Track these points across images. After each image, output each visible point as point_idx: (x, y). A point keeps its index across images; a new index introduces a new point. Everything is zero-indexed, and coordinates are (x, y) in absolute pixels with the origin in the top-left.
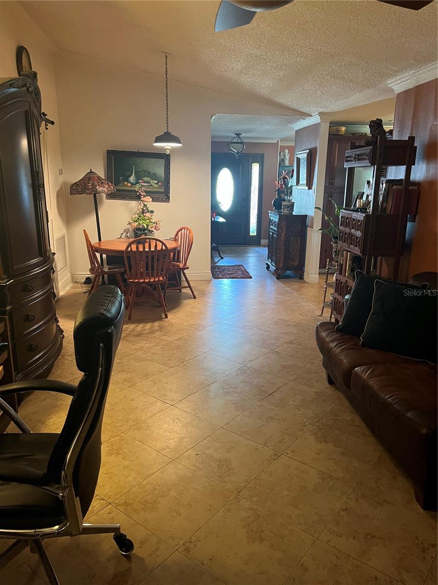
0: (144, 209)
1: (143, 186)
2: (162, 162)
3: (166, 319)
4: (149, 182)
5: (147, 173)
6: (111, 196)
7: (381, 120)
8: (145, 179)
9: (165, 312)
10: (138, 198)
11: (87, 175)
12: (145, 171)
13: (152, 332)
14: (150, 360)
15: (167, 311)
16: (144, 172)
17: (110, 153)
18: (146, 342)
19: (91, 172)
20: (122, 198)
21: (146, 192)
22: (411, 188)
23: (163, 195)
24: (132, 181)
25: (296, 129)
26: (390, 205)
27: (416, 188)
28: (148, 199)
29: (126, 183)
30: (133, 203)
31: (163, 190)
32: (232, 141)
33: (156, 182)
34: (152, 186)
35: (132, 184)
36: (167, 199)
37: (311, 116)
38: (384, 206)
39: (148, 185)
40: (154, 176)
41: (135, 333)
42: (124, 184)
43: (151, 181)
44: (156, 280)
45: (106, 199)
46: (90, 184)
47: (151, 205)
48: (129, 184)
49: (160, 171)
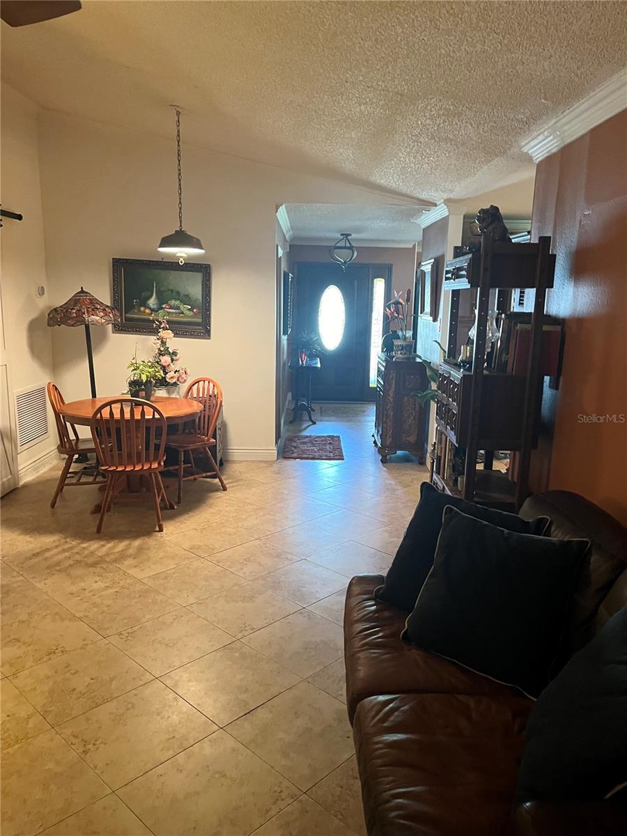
0: (162, 349)
1: (169, 313)
2: (199, 277)
3: (159, 534)
4: (178, 308)
5: (174, 294)
6: (120, 328)
7: (497, 209)
8: (173, 302)
9: (159, 521)
10: (154, 332)
11: (75, 296)
12: (172, 291)
13: (122, 556)
15: (163, 520)
16: (170, 292)
17: (116, 262)
19: (82, 291)
20: (137, 331)
21: (169, 322)
22: (545, 328)
23: (200, 327)
24: (152, 306)
25: (423, 227)
26: (511, 358)
27: (559, 328)
28: (167, 334)
29: (142, 309)
30: (152, 339)
31: (200, 320)
32: (337, 245)
33: (190, 307)
34: (183, 313)
35: (152, 310)
36: (206, 333)
37: (435, 205)
38: (503, 360)
39: (177, 311)
40: (186, 299)
41: (90, 560)
42: (139, 311)
43: (182, 307)
44: (145, 468)
45: (113, 333)
46: (74, 311)
47: (174, 342)
48: (147, 311)
49: (196, 291)
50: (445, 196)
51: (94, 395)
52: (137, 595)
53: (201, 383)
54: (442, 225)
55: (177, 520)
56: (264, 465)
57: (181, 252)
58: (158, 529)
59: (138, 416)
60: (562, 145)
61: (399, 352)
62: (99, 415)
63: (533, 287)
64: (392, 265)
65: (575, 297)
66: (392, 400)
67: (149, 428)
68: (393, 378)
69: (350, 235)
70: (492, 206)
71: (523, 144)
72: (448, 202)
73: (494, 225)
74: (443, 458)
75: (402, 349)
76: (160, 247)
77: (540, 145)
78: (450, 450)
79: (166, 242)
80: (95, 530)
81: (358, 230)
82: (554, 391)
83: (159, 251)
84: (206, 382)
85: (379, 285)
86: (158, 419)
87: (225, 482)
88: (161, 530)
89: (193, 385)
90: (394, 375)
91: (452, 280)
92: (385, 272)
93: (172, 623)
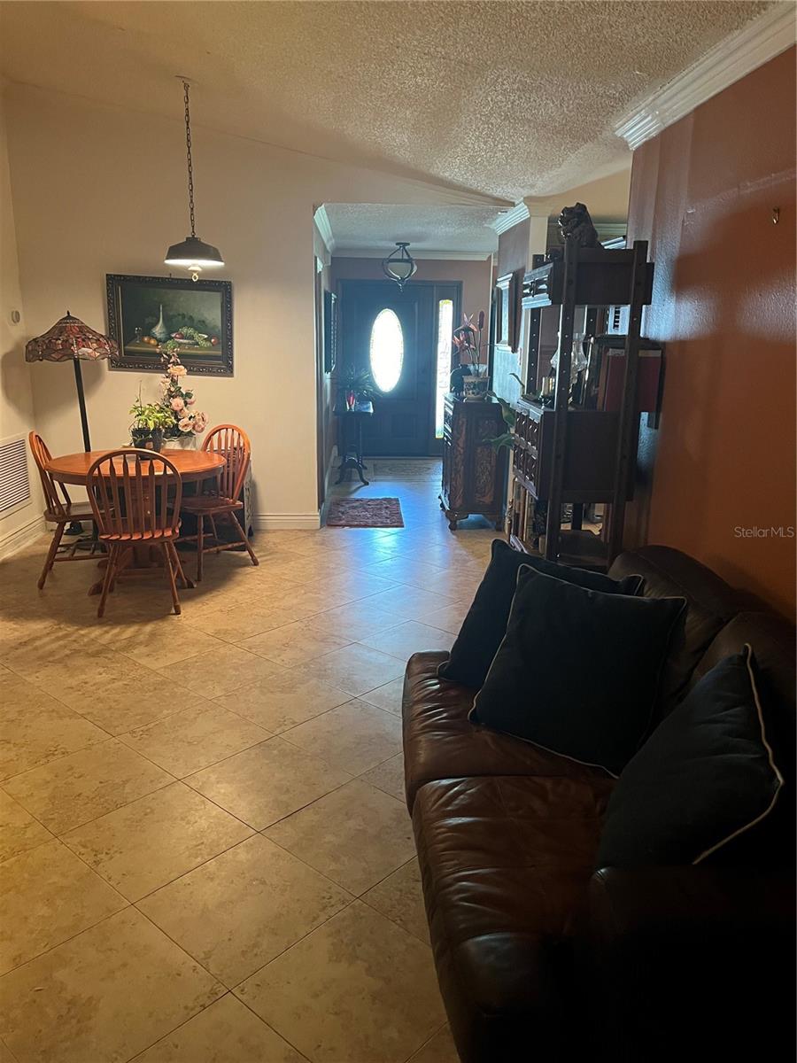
0: (173, 389)
1: (180, 344)
2: (216, 298)
3: (175, 617)
4: (192, 338)
5: (186, 319)
6: (119, 364)
7: (584, 207)
8: (184, 330)
9: (175, 601)
10: (161, 367)
11: (59, 323)
12: (184, 316)
13: (131, 644)
14: (82, 715)
15: (180, 601)
16: (180, 317)
17: (111, 279)
18: (101, 670)
19: (69, 317)
20: (139, 367)
21: (180, 356)
22: (642, 353)
23: (219, 362)
24: (158, 336)
25: (499, 233)
26: (600, 391)
27: (658, 354)
28: (179, 371)
29: (146, 339)
30: (159, 378)
31: (220, 353)
32: (392, 257)
33: (206, 336)
34: (197, 344)
35: (159, 341)
36: (228, 370)
37: (513, 204)
38: (592, 394)
39: (191, 342)
40: (201, 326)
41: (92, 649)
42: (142, 341)
43: (196, 335)
44: (155, 536)
45: (110, 370)
46: (60, 342)
47: (187, 382)
48: (153, 342)
49: (214, 316)
50: (526, 193)
51: (88, 448)
52: (152, 688)
53: (223, 431)
54: (522, 230)
55: (198, 600)
56: (305, 534)
57: (194, 265)
58: (174, 612)
59: (145, 472)
60: (663, 128)
61: (471, 392)
62: (96, 472)
63: (627, 304)
64: (461, 282)
65: (677, 315)
66: (462, 451)
67: (160, 486)
68: (463, 423)
69: (409, 244)
70: (578, 204)
71: (617, 126)
72: (529, 200)
73: (580, 228)
74: (521, 515)
75: (474, 388)
76: (167, 259)
77: (637, 128)
78: (530, 506)
79: (176, 252)
80: (96, 613)
81: (419, 238)
82: (654, 431)
83: (167, 265)
84: (230, 430)
85: (446, 309)
86: (171, 475)
87: (256, 555)
88: (178, 613)
89: (213, 435)
90: (465, 420)
91: (531, 297)
92: (453, 291)
93: (195, 718)
